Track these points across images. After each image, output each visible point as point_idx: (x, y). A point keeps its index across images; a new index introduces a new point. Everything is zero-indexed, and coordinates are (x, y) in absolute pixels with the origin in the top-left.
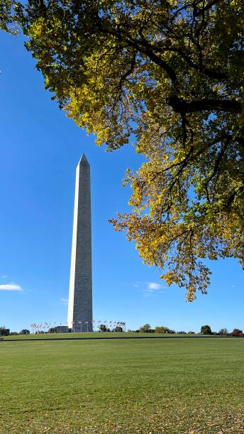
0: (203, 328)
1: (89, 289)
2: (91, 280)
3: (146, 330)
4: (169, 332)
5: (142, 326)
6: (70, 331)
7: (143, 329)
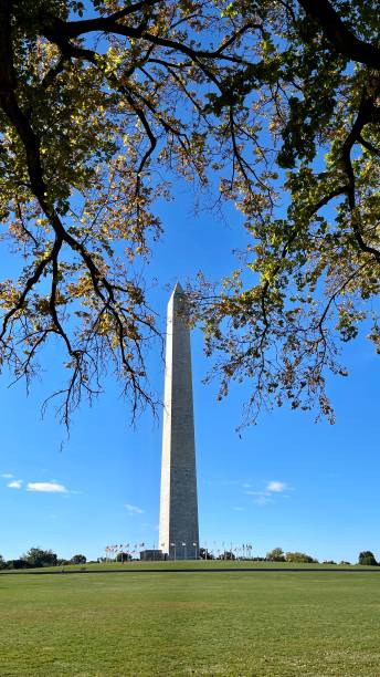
0: (362, 556)
1: (192, 491)
2: (195, 477)
3: (277, 557)
4: (310, 560)
5: (271, 552)
6: (165, 557)
7: (271, 556)
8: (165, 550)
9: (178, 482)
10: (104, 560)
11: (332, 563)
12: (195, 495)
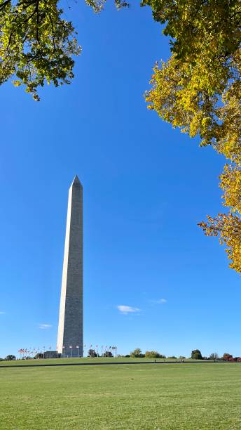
0: (193, 353)
3: (137, 354)
5: (133, 351)
6: (60, 356)
7: (133, 354)
8: (60, 351)
9: (71, 306)
10: (27, 358)
11: (174, 358)
12: (82, 314)
